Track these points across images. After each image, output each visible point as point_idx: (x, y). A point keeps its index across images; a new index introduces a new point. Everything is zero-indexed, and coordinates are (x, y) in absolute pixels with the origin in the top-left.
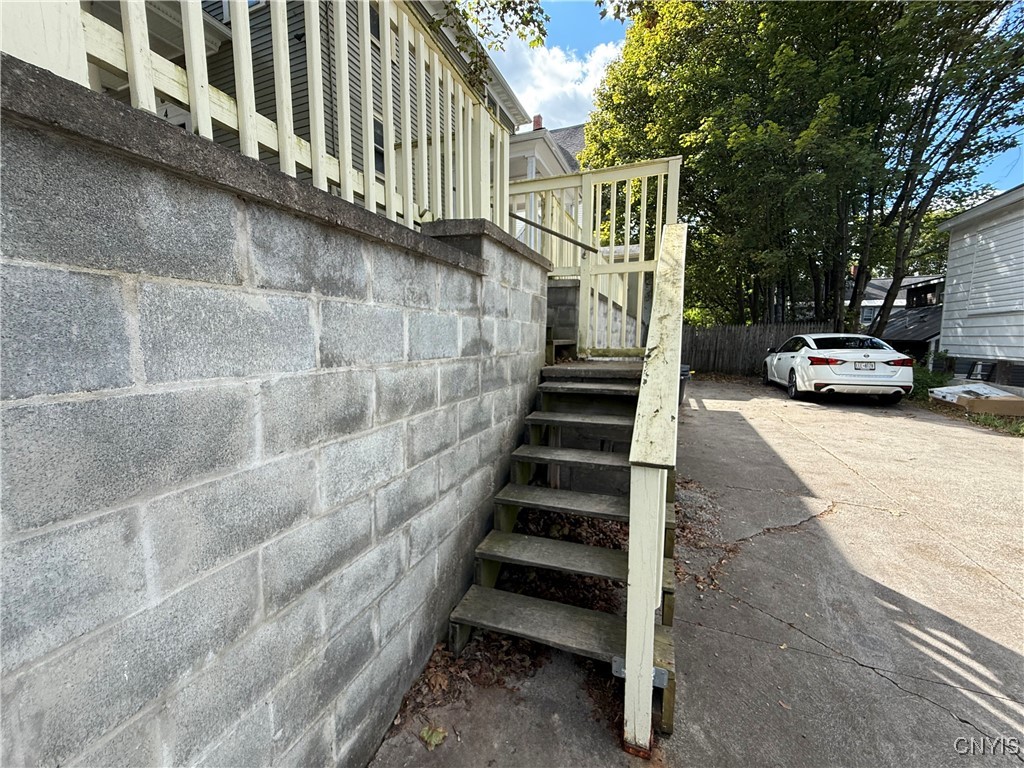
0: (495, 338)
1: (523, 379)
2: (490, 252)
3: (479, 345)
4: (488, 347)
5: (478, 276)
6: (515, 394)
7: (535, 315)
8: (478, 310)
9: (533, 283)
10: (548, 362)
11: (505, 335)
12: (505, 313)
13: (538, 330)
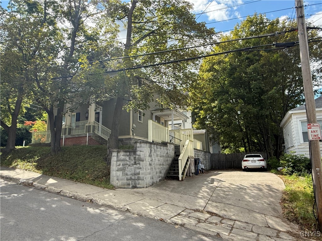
0: (168, 152)
1: (172, 158)
2: (168, 144)
3: (167, 153)
4: (168, 153)
5: (167, 147)
6: (171, 159)
7: (173, 150)
8: (167, 150)
9: (173, 146)
10: (175, 156)
11: (169, 152)
12: (169, 150)
13: (173, 152)
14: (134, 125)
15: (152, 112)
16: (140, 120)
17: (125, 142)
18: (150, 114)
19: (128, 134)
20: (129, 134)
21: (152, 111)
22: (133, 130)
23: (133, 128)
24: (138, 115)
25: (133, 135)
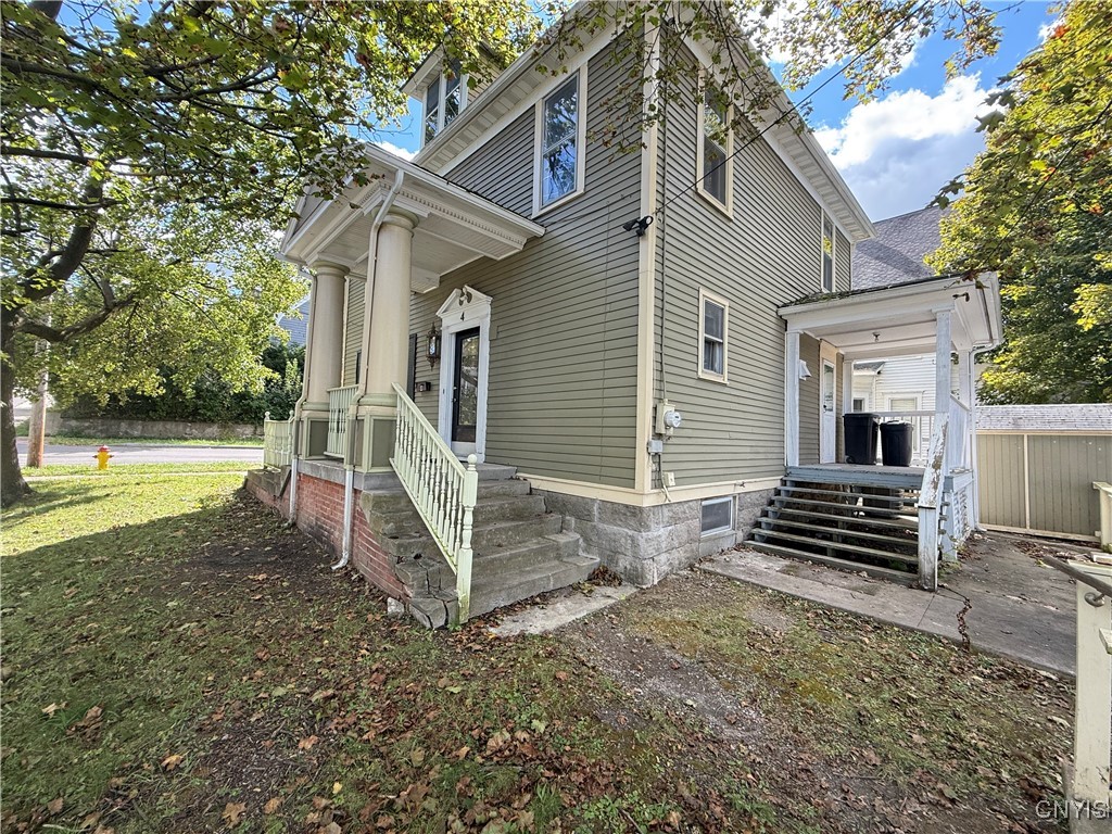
14: (668, 410)
15: (782, 311)
16: (710, 365)
17: (601, 526)
18: (772, 322)
19: (625, 473)
20: (630, 481)
21: (785, 305)
22: (657, 446)
23: (659, 436)
24: (702, 335)
25: (659, 483)
